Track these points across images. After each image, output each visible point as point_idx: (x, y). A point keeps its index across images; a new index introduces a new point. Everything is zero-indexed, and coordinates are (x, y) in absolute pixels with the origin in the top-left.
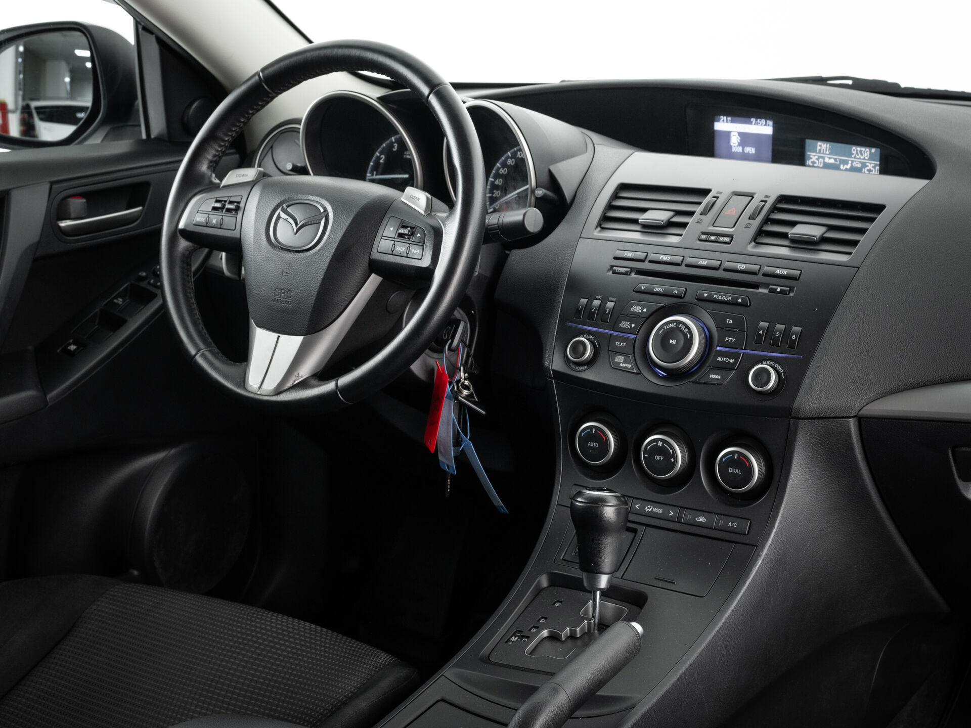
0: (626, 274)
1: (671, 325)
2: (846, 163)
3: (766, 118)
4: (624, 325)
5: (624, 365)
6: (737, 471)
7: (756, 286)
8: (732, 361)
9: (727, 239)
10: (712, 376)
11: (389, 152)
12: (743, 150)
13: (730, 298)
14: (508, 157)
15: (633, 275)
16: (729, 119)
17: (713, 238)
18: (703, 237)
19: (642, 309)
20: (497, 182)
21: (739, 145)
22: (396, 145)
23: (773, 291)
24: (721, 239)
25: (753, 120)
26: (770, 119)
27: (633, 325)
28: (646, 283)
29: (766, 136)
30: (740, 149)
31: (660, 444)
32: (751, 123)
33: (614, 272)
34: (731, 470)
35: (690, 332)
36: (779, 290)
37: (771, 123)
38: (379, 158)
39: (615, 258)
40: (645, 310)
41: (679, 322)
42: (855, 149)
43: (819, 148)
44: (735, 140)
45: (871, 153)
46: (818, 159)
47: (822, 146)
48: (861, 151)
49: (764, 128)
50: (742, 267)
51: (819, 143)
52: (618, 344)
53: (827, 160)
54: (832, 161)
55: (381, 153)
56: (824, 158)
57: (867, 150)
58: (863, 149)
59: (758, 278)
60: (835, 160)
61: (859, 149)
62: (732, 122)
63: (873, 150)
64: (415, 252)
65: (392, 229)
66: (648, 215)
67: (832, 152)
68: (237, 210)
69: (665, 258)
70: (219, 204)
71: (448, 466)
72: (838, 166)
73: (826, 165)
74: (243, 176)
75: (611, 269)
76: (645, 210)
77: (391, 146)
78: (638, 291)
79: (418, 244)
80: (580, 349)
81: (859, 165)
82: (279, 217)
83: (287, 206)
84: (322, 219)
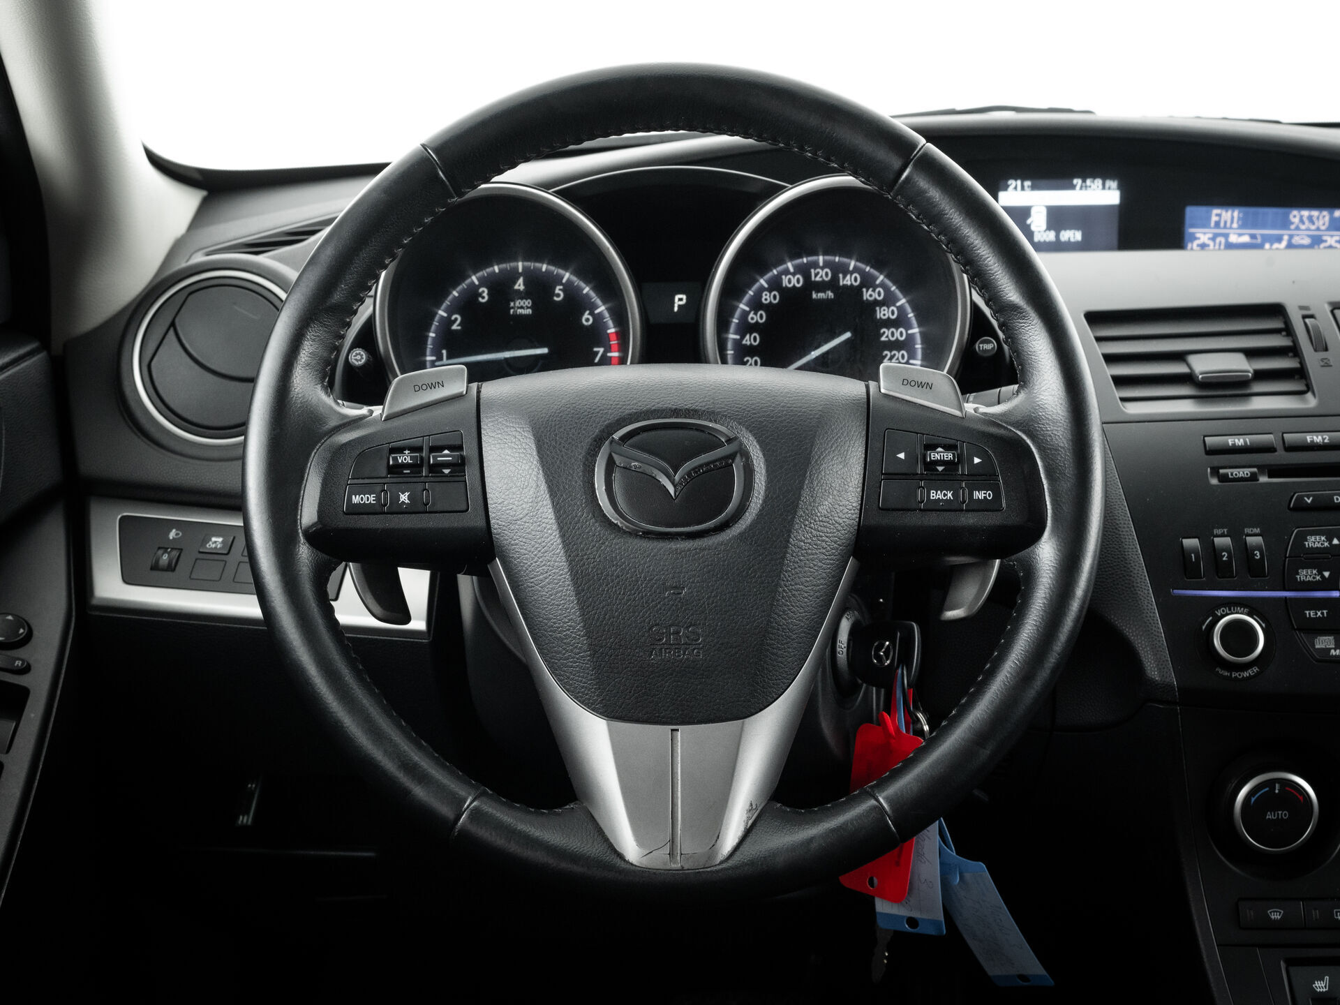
0: (1253, 477)
2: (1279, 239)
3: (1104, 178)
4: (1306, 575)
11: (468, 305)
12: (1057, 236)
14: (762, 289)
15: (1264, 479)
16: (1028, 183)
19: (1330, 540)
20: (748, 340)
21: (1049, 228)
22: (484, 291)
25: (1077, 182)
26: (1112, 178)
27: (1327, 574)
28: (1309, 491)
29: (1109, 208)
30: (1051, 236)
32: (1073, 187)
33: (1224, 479)
37: (1114, 184)
38: (448, 322)
39: (1211, 452)
40: (1335, 541)
42: (1296, 215)
43: (1214, 219)
44: (1038, 222)
45: (1332, 219)
46: (1213, 239)
47: (1228, 216)
48: (1310, 217)
49: (1103, 195)
51: (1216, 211)
52: (1310, 614)
53: (1233, 239)
54: (1246, 239)
55: (450, 311)
56: (1226, 236)
57: (1325, 213)
58: (1315, 213)
60: (1253, 237)
61: (1305, 213)
62: (1033, 188)
64: (979, 495)
65: (902, 456)
66: (1202, 365)
67: (1244, 224)
68: (459, 466)
69: (1318, 439)
70: (405, 458)
71: (912, 922)
72: (1260, 247)
73: (1230, 246)
74: (432, 386)
75: (1215, 471)
76: (1180, 357)
77: (473, 293)
78: (1301, 508)
79: (982, 478)
80: (1239, 636)
81: (1307, 241)
82: (610, 465)
83: (624, 438)
84: (732, 456)
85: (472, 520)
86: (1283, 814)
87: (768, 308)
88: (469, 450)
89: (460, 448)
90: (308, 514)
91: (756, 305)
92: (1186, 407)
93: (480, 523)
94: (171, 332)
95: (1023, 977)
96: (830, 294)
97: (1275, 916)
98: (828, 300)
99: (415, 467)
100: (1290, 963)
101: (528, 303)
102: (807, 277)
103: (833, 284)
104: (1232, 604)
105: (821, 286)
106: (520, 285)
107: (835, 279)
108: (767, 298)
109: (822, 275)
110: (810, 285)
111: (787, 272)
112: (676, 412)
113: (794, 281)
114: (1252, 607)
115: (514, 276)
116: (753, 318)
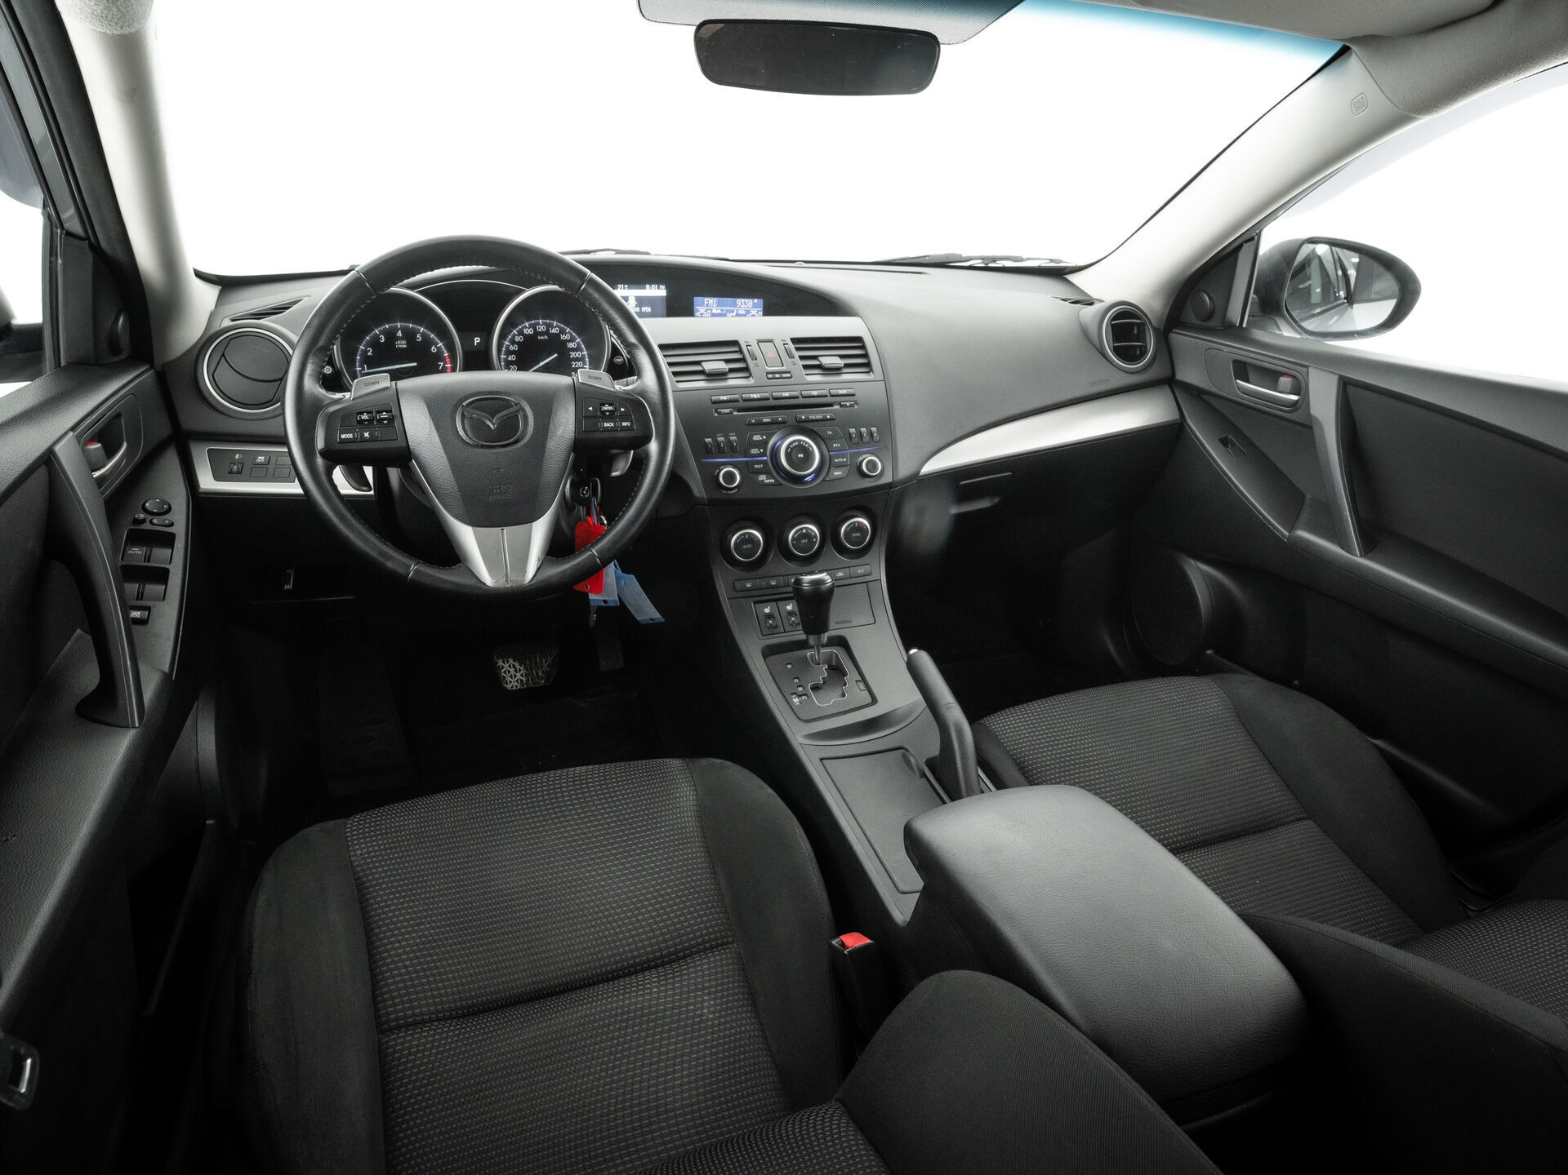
0: (731, 413)
1: (795, 444)
2: (733, 311)
3: (659, 284)
4: (754, 451)
5: (768, 481)
6: (858, 534)
7: (831, 405)
8: (845, 460)
9: (789, 375)
10: (836, 474)
11: (375, 343)
12: (640, 309)
13: (821, 417)
14: (515, 335)
15: (735, 413)
16: (626, 286)
17: (777, 376)
18: (770, 376)
19: (762, 437)
20: (510, 358)
21: (636, 306)
22: (382, 337)
23: (845, 406)
24: (784, 375)
25: (648, 286)
26: (662, 284)
27: (761, 451)
28: (753, 417)
29: (662, 297)
31: (804, 531)
32: (645, 288)
33: (720, 413)
34: (854, 535)
35: (810, 445)
36: (848, 404)
37: (663, 287)
38: (366, 352)
39: (714, 402)
40: (764, 437)
41: (799, 441)
42: (739, 301)
43: (706, 302)
45: (753, 303)
46: (706, 311)
47: (712, 301)
48: (745, 303)
49: (659, 292)
50: (815, 393)
51: (706, 299)
52: (756, 466)
53: (714, 311)
54: (719, 311)
55: (366, 346)
56: (711, 310)
57: (751, 300)
58: (747, 300)
59: (828, 400)
60: (722, 310)
61: (743, 300)
62: (629, 288)
63: (756, 301)
64: (625, 424)
65: (591, 409)
66: (708, 367)
67: (719, 305)
68: (391, 420)
69: (755, 396)
70: (365, 417)
71: (605, 602)
72: (725, 315)
73: (713, 315)
74: (373, 383)
75: (716, 411)
76: (698, 363)
77: (377, 338)
78: (751, 424)
79: (625, 417)
80: (730, 477)
81: (744, 313)
82: (463, 417)
83: (467, 405)
84: (518, 411)
85: (401, 443)
86: (750, 546)
87: (519, 343)
88: (395, 412)
89: (391, 411)
90: (320, 444)
91: (513, 342)
92: (702, 384)
93: (404, 444)
94: (223, 359)
95: (652, 620)
96: (546, 337)
97: (749, 585)
98: (545, 340)
99: (370, 421)
100: (755, 603)
101: (404, 342)
102: (535, 329)
103: (547, 333)
104: (726, 464)
105: (542, 334)
106: (399, 334)
107: (548, 330)
108: (517, 339)
109: (541, 328)
110: (536, 333)
111: (525, 327)
112: (491, 393)
113: (529, 331)
114: (734, 465)
115: (396, 329)
116: (512, 348)
